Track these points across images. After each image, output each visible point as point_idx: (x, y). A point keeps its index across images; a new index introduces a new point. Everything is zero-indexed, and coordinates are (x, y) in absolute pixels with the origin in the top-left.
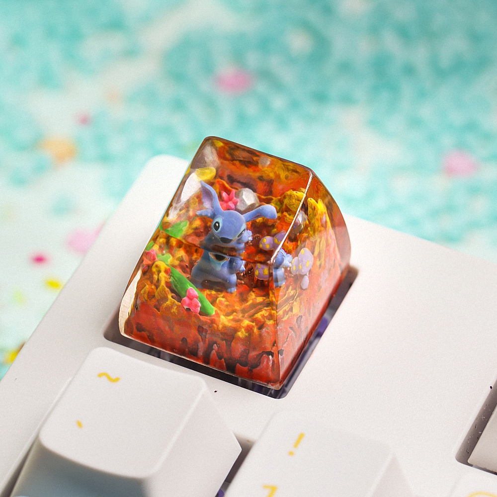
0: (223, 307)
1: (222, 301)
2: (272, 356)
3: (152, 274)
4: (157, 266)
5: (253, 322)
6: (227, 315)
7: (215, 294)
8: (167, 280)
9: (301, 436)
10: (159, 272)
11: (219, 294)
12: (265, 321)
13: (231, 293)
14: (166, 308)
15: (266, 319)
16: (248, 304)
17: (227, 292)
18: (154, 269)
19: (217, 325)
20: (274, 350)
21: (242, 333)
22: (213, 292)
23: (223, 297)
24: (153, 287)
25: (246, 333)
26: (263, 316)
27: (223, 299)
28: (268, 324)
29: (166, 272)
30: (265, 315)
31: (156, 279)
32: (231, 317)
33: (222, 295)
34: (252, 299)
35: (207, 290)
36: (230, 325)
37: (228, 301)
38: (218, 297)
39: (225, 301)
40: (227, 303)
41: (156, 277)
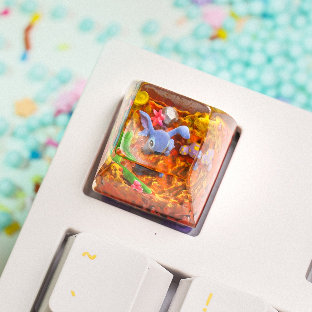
0: (156, 188)
1: (155, 184)
2: (190, 217)
3: (111, 170)
4: (114, 167)
5: (176, 200)
6: (159, 193)
7: (150, 179)
8: (120, 174)
9: (211, 295)
10: (116, 170)
11: (154, 179)
12: (184, 200)
13: (161, 177)
14: (121, 188)
15: (184, 199)
16: (172, 187)
17: (159, 177)
18: (112, 168)
19: (154, 199)
20: (190, 214)
21: (170, 205)
22: (150, 177)
23: (156, 181)
24: (112, 177)
25: (172, 205)
26: (182, 197)
27: (156, 183)
28: (186, 202)
29: (120, 170)
30: (184, 196)
31: (114, 173)
32: (162, 195)
33: (155, 180)
34: (175, 184)
35: (146, 176)
36: (162, 200)
37: (159, 184)
38: (153, 181)
39: (157, 184)
40: (158, 185)
41: (114, 172)
